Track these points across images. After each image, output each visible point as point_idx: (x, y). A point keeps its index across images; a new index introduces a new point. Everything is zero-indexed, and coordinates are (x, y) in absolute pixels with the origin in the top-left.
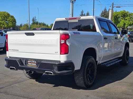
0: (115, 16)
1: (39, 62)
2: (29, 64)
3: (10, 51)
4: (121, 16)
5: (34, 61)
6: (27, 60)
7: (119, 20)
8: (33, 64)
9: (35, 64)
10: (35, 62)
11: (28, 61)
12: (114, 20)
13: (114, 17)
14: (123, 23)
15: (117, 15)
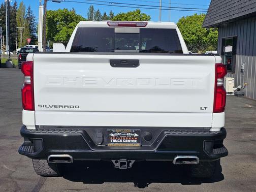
0: (50, 18)
1: (146, 134)
2: (114, 141)
3: (40, 108)
4: (62, 20)
5: (133, 133)
6: (107, 131)
7: (58, 26)
8: (129, 141)
9: (136, 141)
10: (136, 135)
11: (112, 135)
12: (49, 27)
13: (48, 21)
14: (66, 33)
15: (54, 17)
